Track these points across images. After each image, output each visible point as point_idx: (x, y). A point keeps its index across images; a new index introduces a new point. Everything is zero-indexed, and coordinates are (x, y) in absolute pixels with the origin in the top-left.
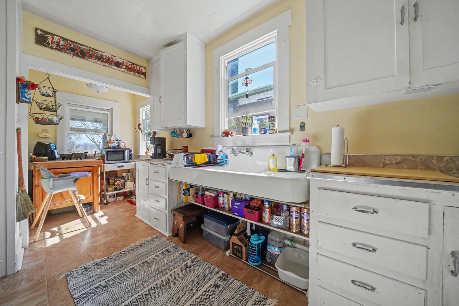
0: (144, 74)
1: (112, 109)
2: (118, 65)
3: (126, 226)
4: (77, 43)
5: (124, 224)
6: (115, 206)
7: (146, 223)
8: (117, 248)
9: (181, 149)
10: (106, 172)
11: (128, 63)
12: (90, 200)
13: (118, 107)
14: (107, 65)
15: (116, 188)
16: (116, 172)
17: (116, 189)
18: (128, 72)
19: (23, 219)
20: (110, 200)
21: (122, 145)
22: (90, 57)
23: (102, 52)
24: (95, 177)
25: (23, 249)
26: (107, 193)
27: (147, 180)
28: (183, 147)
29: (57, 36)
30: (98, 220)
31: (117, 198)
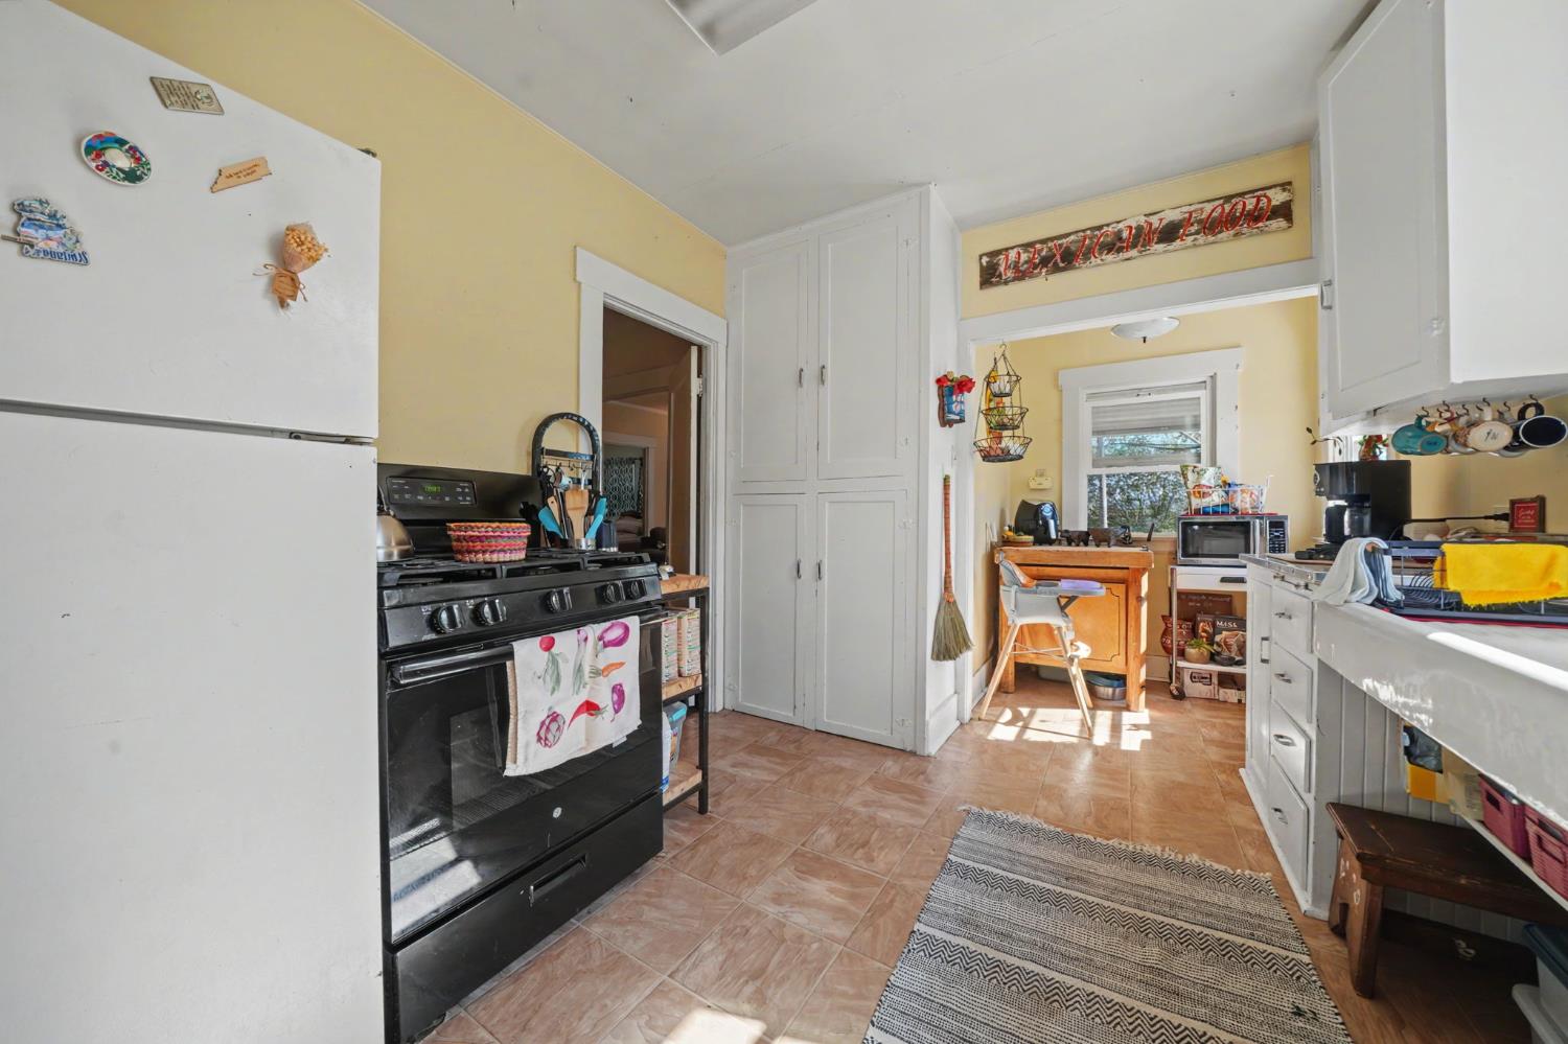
0: (1284, 212)
1: (1213, 377)
2: (1170, 233)
3: (1181, 786)
4: (1052, 239)
5: (1181, 778)
6: (1199, 714)
7: (1258, 815)
8: (1106, 827)
9: (1504, 517)
10: (1180, 593)
11: (1208, 207)
12: (1115, 666)
13: (1238, 366)
14: (1133, 253)
15: (1219, 654)
16: (1228, 599)
17: (1216, 657)
18: (1211, 238)
19: (944, 659)
20: (1193, 689)
21: (1242, 502)
22: (1088, 254)
23: (1118, 222)
24: (1132, 601)
25: (958, 723)
26: (1181, 664)
27: (1265, 642)
28: (1513, 503)
29: (1012, 248)
30: (1120, 732)
31: (1222, 691)
